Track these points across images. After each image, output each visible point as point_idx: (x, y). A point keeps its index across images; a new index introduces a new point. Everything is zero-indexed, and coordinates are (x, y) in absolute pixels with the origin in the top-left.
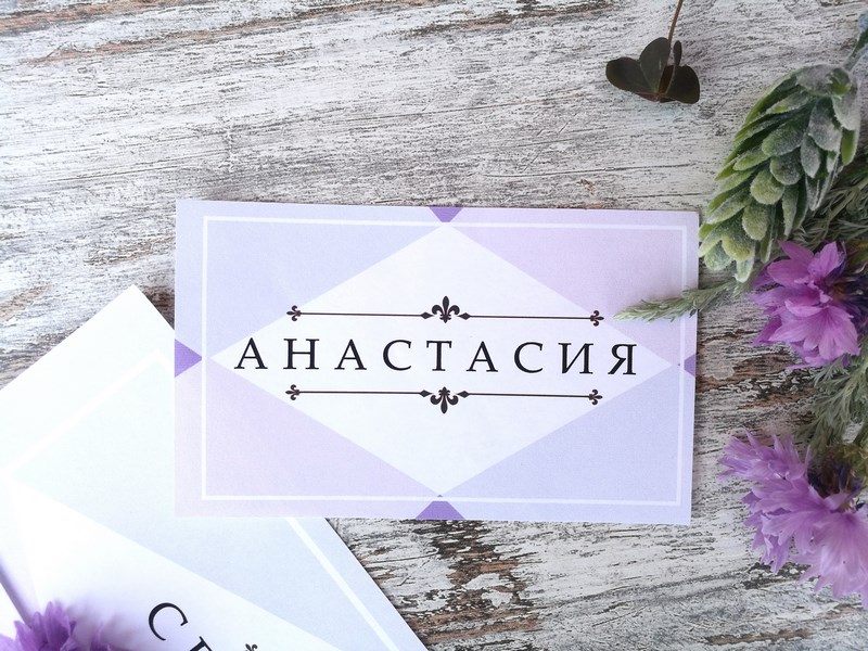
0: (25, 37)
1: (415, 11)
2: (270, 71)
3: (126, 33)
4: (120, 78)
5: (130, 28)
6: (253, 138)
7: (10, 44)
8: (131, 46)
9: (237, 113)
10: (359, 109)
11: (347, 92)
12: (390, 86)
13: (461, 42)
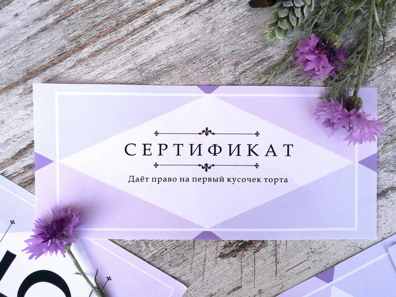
0: (65, 61)
1: (183, 9)
2: (145, 43)
3: (95, 49)
4: (99, 63)
5: (96, 47)
6: (148, 66)
7: (61, 65)
8: (98, 52)
9: (139, 61)
10: (177, 45)
11: (171, 41)
12: (184, 34)
13: (201, 13)
